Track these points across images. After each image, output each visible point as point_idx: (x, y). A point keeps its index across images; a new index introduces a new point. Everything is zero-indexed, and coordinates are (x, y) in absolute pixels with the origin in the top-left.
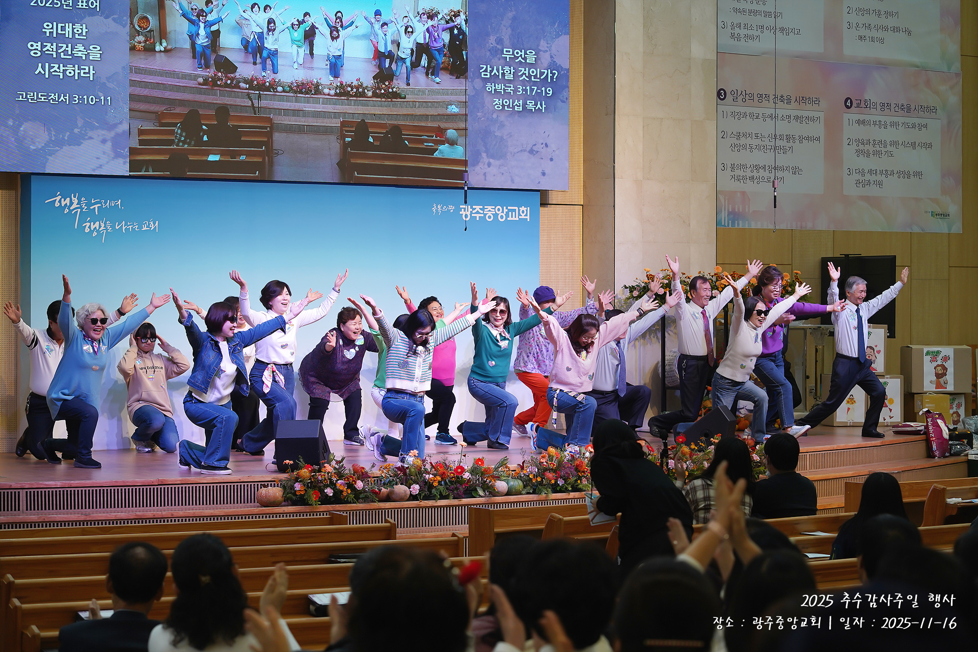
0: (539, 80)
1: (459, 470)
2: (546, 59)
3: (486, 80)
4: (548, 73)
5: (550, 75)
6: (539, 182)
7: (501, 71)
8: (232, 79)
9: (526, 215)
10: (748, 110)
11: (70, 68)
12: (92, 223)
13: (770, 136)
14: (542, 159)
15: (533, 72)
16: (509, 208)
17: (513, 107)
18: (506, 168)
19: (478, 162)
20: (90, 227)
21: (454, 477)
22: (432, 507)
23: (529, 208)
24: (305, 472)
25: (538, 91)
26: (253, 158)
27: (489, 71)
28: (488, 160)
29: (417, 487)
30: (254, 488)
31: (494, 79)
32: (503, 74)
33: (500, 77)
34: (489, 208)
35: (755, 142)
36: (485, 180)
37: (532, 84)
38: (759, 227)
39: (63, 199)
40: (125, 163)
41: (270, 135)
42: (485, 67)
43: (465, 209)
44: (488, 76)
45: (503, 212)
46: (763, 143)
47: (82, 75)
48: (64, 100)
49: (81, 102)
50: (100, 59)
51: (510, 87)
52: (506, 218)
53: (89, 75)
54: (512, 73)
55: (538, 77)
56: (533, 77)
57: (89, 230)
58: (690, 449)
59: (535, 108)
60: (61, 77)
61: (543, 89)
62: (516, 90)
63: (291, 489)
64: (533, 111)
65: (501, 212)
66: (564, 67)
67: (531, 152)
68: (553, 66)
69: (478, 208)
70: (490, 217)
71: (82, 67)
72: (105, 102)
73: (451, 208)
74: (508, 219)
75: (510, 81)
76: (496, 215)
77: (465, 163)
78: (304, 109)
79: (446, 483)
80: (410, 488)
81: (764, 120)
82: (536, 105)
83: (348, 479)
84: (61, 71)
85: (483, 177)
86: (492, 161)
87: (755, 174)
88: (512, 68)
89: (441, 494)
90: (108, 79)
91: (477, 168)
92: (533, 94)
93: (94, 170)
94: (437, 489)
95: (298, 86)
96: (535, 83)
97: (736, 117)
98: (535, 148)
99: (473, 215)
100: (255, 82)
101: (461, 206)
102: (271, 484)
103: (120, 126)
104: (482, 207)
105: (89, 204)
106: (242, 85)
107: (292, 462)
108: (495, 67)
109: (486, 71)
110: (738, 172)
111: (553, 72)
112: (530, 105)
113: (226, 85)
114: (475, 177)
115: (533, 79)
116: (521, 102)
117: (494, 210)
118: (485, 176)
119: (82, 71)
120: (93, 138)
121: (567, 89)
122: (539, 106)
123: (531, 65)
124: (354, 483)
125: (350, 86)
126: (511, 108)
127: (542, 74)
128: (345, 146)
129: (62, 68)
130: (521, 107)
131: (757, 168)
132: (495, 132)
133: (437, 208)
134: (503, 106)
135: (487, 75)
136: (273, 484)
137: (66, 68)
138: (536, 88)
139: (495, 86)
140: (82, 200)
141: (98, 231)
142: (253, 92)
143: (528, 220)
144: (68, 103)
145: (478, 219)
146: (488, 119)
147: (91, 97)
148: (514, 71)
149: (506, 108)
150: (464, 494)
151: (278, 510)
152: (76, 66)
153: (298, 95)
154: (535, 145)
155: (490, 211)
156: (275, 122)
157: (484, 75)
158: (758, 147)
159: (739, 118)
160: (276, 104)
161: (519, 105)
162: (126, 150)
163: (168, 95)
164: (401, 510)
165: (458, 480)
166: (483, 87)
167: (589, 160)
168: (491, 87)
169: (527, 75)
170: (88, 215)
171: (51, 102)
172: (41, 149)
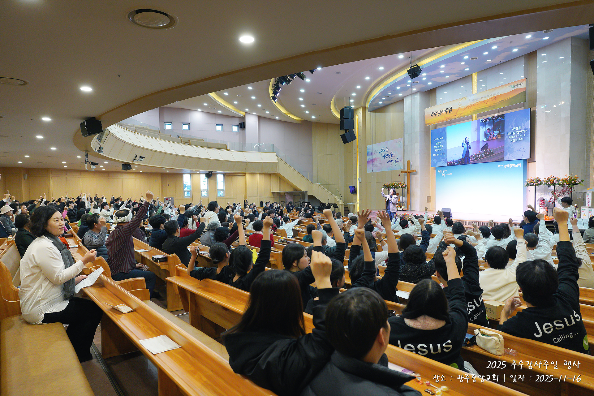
2: (523, 127)
3: (509, 136)
5: (524, 131)
6: (522, 157)
7: (512, 133)
14: (522, 152)
16: (516, 164)
17: (515, 141)
18: (513, 155)
23: (521, 163)
31: (511, 135)
36: (509, 158)
39: (439, 171)
43: (505, 165)
54: (515, 133)
55: (521, 132)
62: (516, 137)
64: (520, 141)
65: (514, 165)
66: (528, 128)
67: (520, 150)
68: (525, 129)
69: (508, 165)
73: (502, 165)
74: (515, 167)
75: (514, 135)
76: (512, 166)
86: (510, 154)
90: (444, 150)
91: (507, 156)
92: (520, 137)
93: (442, 166)
96: (521, 134)
112: (519, 139)
114: (505, 159)
116: (517, 139)
120: (442, 160)
122: (522, 139)
123: (520, 130)
130: (517, 141)
132: (511, 147)
133: (499, 166)
134: (512, 141)
139: (511, 137)
141: (444, 176)
143: (521, 166)
145: (508, 167)
146: (509, 145)
147: (442, 154)
152: (440, 149)
155: (511, 165)
166: (508, 138)
169: (519, 132)
170: (442, 173)
171: (437, 156)
172: (436, 163)
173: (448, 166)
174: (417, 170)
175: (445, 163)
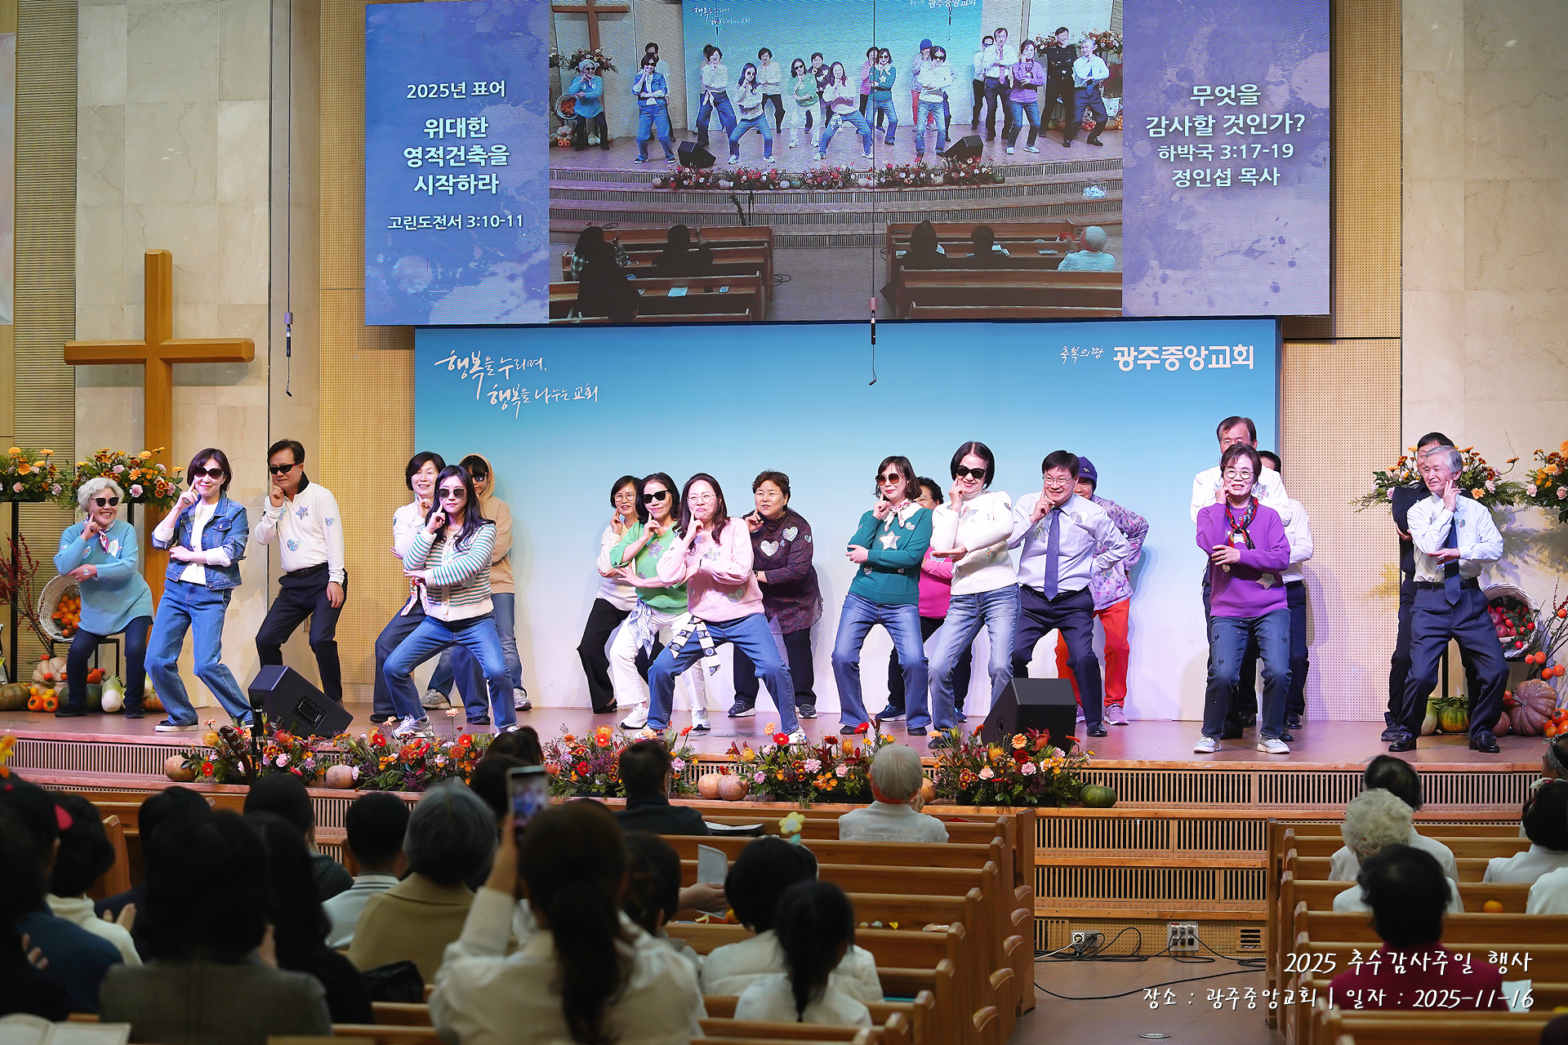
0: (1266, 133)
2: (1279, 96)
3: (1158, 142)
4: (1284, 120)
5: (1288, 122)
6: (1266, 304)
7: (1187, 124)
8: (707, 176)
9: (1247, 359)
11: (463, 178)
12: (501, 392)
14: (1273, 263)
16: (1211, 348)
17: (1213, 181)
18: (1198, 283)
19: (1142, 276)
20: (497, 397)
23: (1251, 348)
25: (1264, 151)
26: (740, 289)
27: (1163, 126)
28: (1162, 272)
31: (1175, 137)
32: (1193, 129)
33: (1187, 134)
34: (1172, 349)
36: (1157, 303)
37: (1251, 140)
39: (459, 360)
40: (542, 306)
41: (768, 254)
42: (1156, 119)
43: (1123, 352)
44: (1163, 134)
45: (1199, 355)
47: (481, 187)
48: (455, 224)
49: (478, 225)
50: (506, 164)
51: (1207, 148)
52: (1206, 365)
53: (489, 187)
54: (1210, 125)
55: (1265, 127)
56: (1253, 129)
57: (496, 401)
59: (1257, 180)
60: (451, 193)
61: (1275, 147)
62: (1218, 152)
64: (1254, 184)
65: (1196, 356)
66: (1317, 106)
67: (1250, 252)
68: (1295, 106)
69: (1149, 350)
70: (1172, 365)
71: (480, 177)
72: (515, 222)
73: (1097, 352)
74: (1210, 366)
75: (1205, 139)
76: (1184, 362)
77: (1116, 278)
78: (826, 211)
82: (1260, 174)
84: (451, 184)
85: (1153, 300)
86: (1169, 272)
88: (1210, 117)
90: (517, 190)
91: (1141, 287)
92: (1254, 157)
93: (498, 318)
95: (815, 178)
96: (1257, 138)
98: (1257, 247)
99: (1139, 362)
100: (744, 177)
101: (1116, 349)
103: (534, 255)
104: (1157, 348)
105: (496, 366)
106: (722, 183)
108: (1176, 119)
109: (1158, 125)
111: (1296, 116)
112: (1248, 174)
113: (698, 185)
114: (1132, 304)
115: (1253, 132)
116: (1229, 172)
117: (1181, 353)
118: (1157, 298)
119: (481, 183)
120: (496, 275)
121: (1324, 144)
122: (1266, 175)
123: (1249, 110)
125: (903, 170)
126: (1208, 183)
127: (1271, 121)
128: (895, 263)
129: (452, 180)
130: (1229, 181)
132: (1175, 225)
133: (1070, 353)
134: (1193, 181)
135: (1160, 133)
137: (458, 180)
138: (1259, 146)
139: (1176, 149)
140: (486, 360)
141: (509, 403)
142: (739, 191)
143: (1251, 367)
144: (460, 228)
145: (1149, 368)
146: (1162, 203)
147: (492, 219)
148: (1214, 121)
149: (1198, 185)
152: (472, 176)
153: (815, 191)
154: (1258, 241)
155: (1172, 354)
156: (778, 233)
157: (1154, 133)
160: (779, 208)
161: (1224, 176)
162: (545, 287)
163: (606, 205)
166: (1153, 152)
168: (1169, 152)
169: (1241, 125)
170: (495, 381)
171: (437, 228)
172: (422, 293)
174: (261, 352)
175: (526, 301)
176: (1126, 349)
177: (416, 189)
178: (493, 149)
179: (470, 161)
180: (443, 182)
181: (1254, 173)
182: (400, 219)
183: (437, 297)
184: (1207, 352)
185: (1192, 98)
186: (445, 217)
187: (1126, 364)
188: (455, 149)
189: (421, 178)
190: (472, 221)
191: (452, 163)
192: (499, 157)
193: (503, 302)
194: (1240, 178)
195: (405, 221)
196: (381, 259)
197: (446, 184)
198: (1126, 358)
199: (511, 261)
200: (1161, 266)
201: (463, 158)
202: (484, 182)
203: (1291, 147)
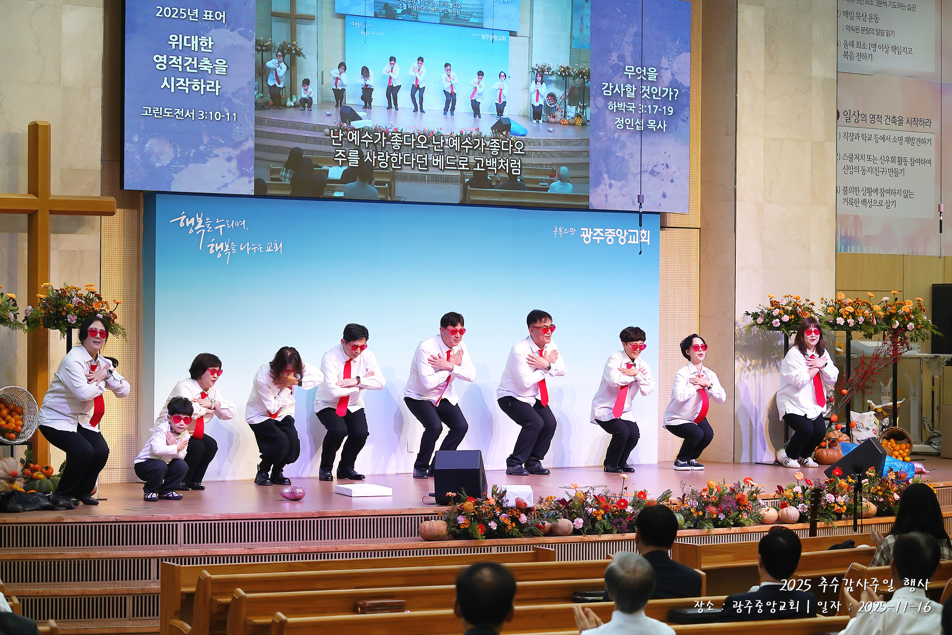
0: (660, 99)
1: (622, 504)
2: (667, 77)
3: (607, 99)
4: (669, 92)
5: (671, 93)
6: (660, 205)
7: (623, 89)
9: (646, 239)
10: (861, 131)
11: (196, 82)
12: (217, 244)
13: (883, 158)
14: (663, 180)
15: (654, 90)
16: (629, 231)
17: (635, 127)
18: (627, 190)
19: (599, 184)
20: (214, 248)
21: (618, 511)
22: (595, 542)
23: (649, 231)
24: (469, 505)
25: (660, 110)
27: (611, 89)
28: (609, 181)
29: (581, 521)
30: (415, 521)
31: (616, 97)
32: (625, 92)
33: (622, 96)
34: (610, 231)
35: (868, 164)
36: (607, 201)
37: (653, 102)
38: (871, 252)
39: (188, 219)
40: (250, 182)
42: (607, 84)
43: (585, 231)
44: (610, 94)
45: (623, 235)
46: (876, 166)
47: (208, 89)
48: (190, 116)
49: (206, 118)
50: (225, 74)
51: (632, 105)
52: (627, 242)
53: (214, 90)
54: (634, 91)
55: (660, 95)
56: (654, 95)
57: (213, 251)
58: (847, 482)
59: (656, 127)
60: (187, 92)
61: (664, 108)
62: (637, 109)
63: (455, 523)
64: (654, 130)
66: (685, 85)
67: (652, 173)
68: (674, 84)
69: (598, 231)
70: (610, 240)
71: (208, 82)
72: (231, 118)
73: (573, 230)
74: (629, 242)
75: (631, 100)
76: (616, 238)
79: (609, 517)
80: (573, 522)
81: (877, 142)
82: (657, 124)
83: (512, 512)
85: (605, 199)
86: (613, 182)
87: (867, 197)
88: (634, 86)
89: (604, 529)
90: (234, 94)
91: (599, 190)
92: (655, 113)
93: (219, 189)
94: (600, 523)
96: (656, 102)
97: (849, 139)
98: (656, 169)
99: (594, 238)
101: (582, 229)
102: (435, 517)
103: (245, 143)
104: (602, 230)
105: (214, 225)
107: (454, 494)
108: (617, 85)
109: (608, 88)
110: (851, 195)
111: (674, 90)
114: (595, 201)
115: (654, 98)
116: (642, 121)
117: (614, 233)
118: (607, 198)
119: (208, 86)
120: (218, 156)
121: (687, 108)
122: (660, 125)
123: (653, 83)
124: (518, 516)
126: (632, 127)
127: (663, 92)
129: (188, 83)
130: (642, 127)
131: (869, 191)
132: (616, 152)
133: (558, 231)
134: (625, 125)
135: (609, 93)
136: (437, 517)
137: (192, 83)
138: (657, 107)
139: (617, 105)
140: (207, 220)
141: (222, 253)
143: (648, 244)
144: (193, 119)
145: (598, 242)
146: (609, 138)
147: (217, 113)
148: (636, 89)
149: (628, 128)
150: (628, 528)
151: (442, 544)
152: (202, 80)
154: (656, 166)
155: (610, 233)
157: (606, 93)
158: (871, 170)
159: (852, 140)
161: (640, 124)
162: (252, 168)
164: (564, 545)
165: (622, 514)
166: (605, 105)
167: (707, 182)
168: (613, 106)
169: (648, 93)
170: (213, 236)
171: (177, 118)
172: (166, 167)
173: (261, 193)
175: (239, 177)
176: (587, 229)
177: (162, 87)
178: (217, 61)
179: (201, 69)
180: (181, 83)
181: (654, 123)
182: (150, 108)
183: (177, 171)
184: (627, 233)
185: (625, 73)
186: (182, 109)
187: (587, 239)
188: (190, 59)
189: (166, 79)
190: (202, 115)
191: (188, 70)
192: (221, 69)
193: (223, 177)
194: (648, 125)
195: (154, 111)
196: (136, 139)
197: (184, 85)
198: (587, 235)
199: (228, 147)
200: (609, 178)
201: (196, 67)
202: (210, 86)
203: (672, 109)
